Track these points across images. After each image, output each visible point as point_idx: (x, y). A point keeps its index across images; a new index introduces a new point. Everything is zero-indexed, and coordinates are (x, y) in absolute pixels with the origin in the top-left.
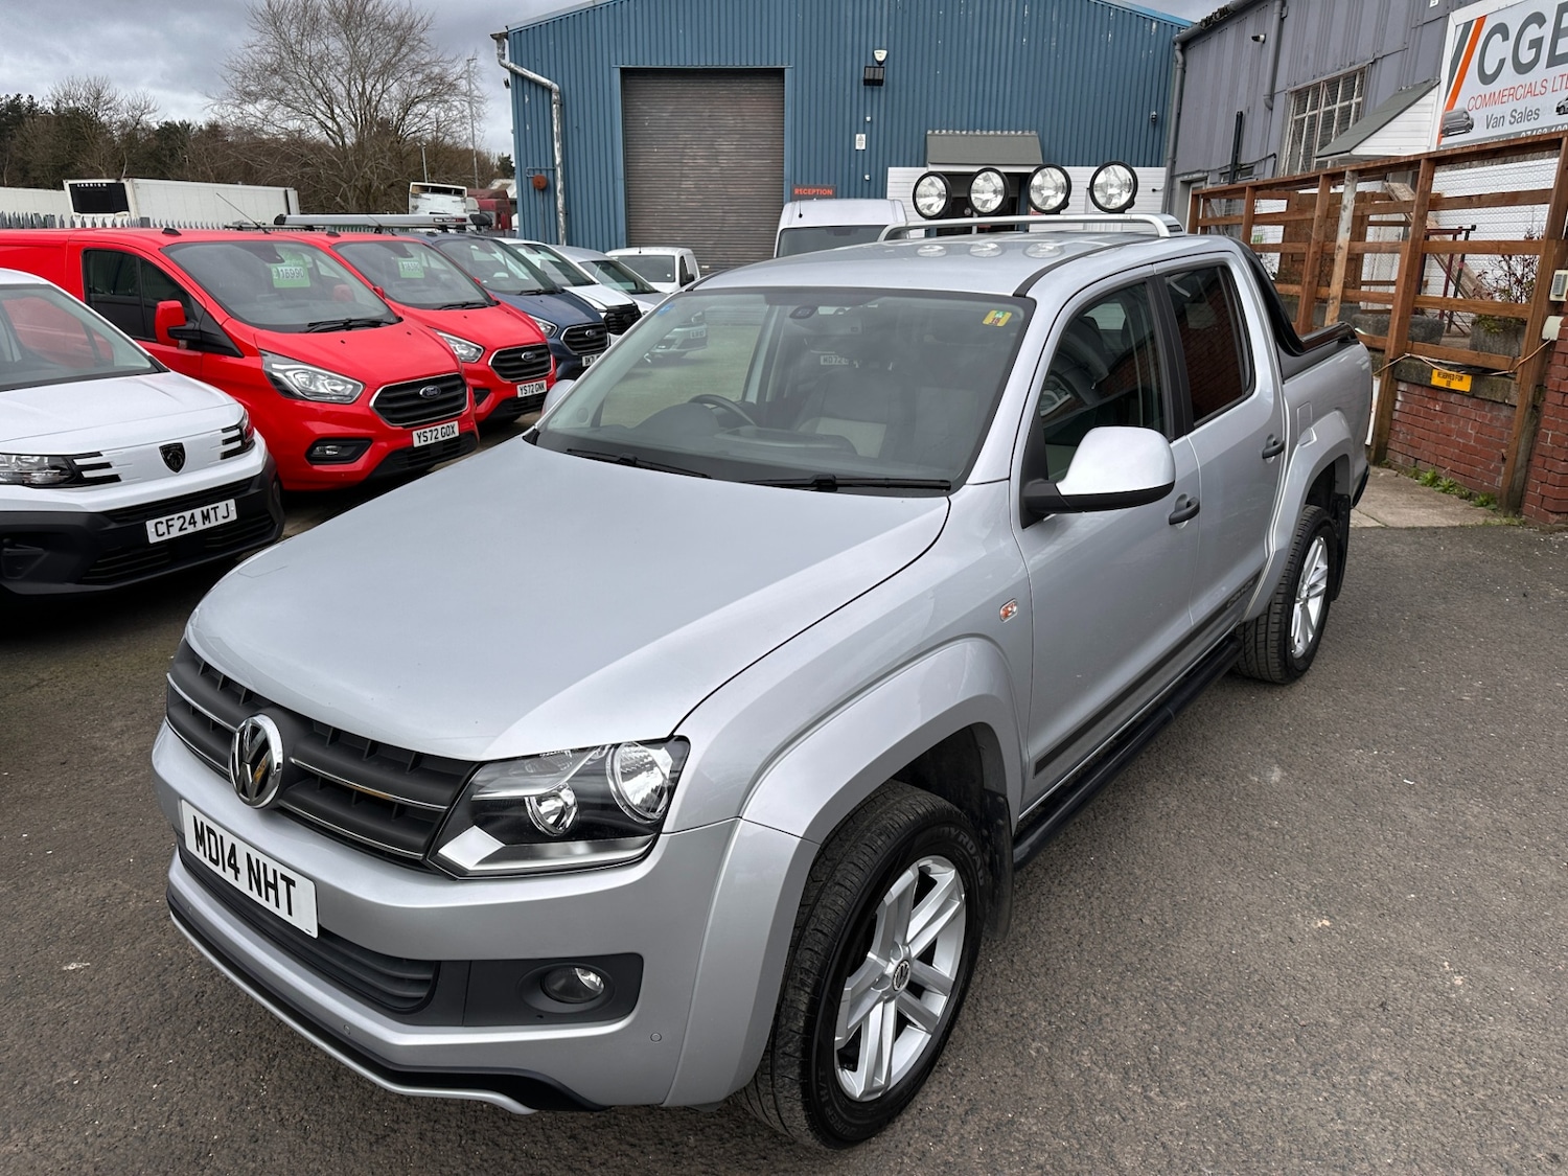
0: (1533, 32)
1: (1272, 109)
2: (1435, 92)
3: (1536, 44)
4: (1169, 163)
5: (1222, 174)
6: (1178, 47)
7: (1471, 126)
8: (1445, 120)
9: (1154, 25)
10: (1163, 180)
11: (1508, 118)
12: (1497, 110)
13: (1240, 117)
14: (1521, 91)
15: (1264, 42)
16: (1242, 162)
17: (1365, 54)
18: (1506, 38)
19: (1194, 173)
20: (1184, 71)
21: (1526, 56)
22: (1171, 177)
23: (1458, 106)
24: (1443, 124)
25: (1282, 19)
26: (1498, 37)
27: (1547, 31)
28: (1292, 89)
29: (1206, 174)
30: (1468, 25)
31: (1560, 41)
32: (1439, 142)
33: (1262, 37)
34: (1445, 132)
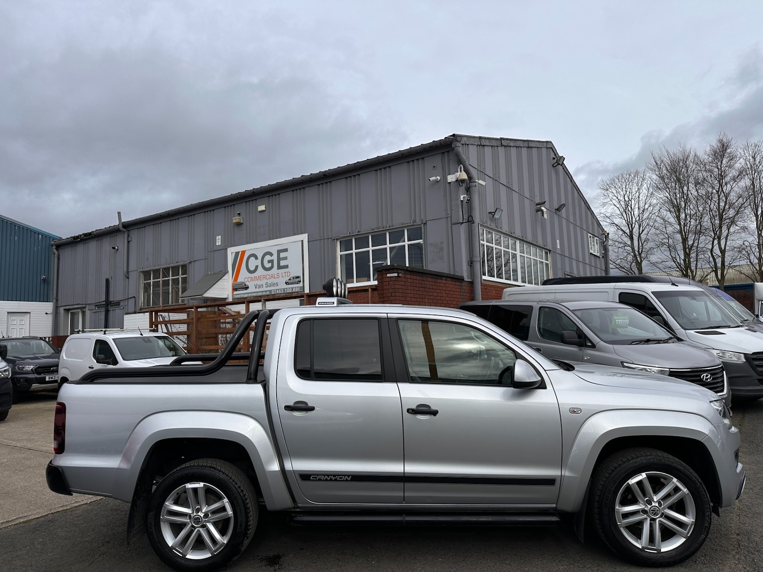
0: (268, 258)
1: (128, 278)
2: (227, 275)
3: (271, 261)
4: (54, 300)
5: (96, 306)
6: (54, 247)
7: (248, 288)
8: (233, 285)
9: (40, 236)
10: (52, 308)
11: (264, 286)
12: (259, 283)
13: (107, 281)
14: (268, 277)
15: (117, 250)
16: (111, 300)
17: (183, 259)
18: (257, 258)
19: (74, 305)
20: (59, 259)
21: (268, 265)
22: (56, 308)
23: (240, 280)
24: (233, 286)
25: (129, 242)
26: (252, 259)
27: (275, 258)
28: (142, 270)
29: (85, 306)
30: (237, 253)
31: (281, 262)
32: (233, 293)
33: (117, 248)
34: (235, 289)
